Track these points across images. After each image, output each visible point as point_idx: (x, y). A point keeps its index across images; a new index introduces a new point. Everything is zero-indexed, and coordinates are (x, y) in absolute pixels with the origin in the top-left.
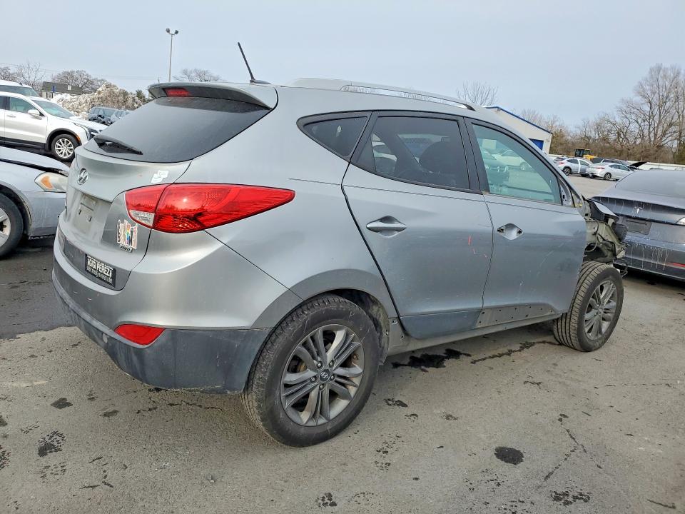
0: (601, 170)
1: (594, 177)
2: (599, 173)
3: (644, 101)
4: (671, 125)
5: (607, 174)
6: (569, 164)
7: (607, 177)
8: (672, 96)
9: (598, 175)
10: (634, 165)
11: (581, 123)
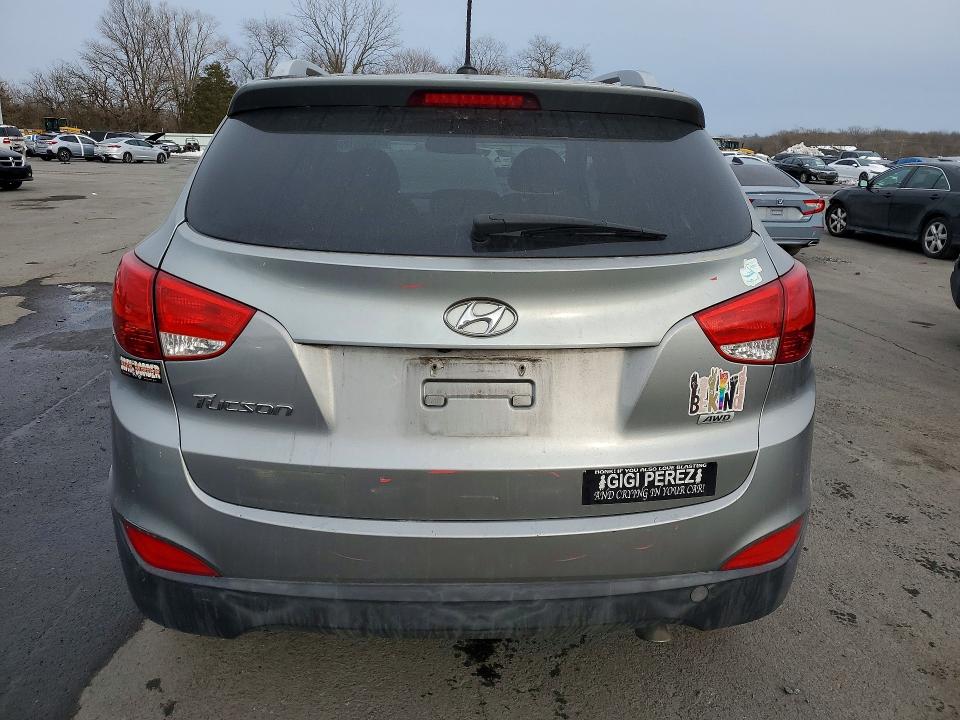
0: (116, 149)
1: (109, 159)
2: (116, 153)
3: (115, 45)
4: (161, 79)
5: (126, 153)
6: (64, 144)
7: (127, 158)
8: (149, 38)
9: (115, 157)
10: (151, 138)
11: (30, 78)
